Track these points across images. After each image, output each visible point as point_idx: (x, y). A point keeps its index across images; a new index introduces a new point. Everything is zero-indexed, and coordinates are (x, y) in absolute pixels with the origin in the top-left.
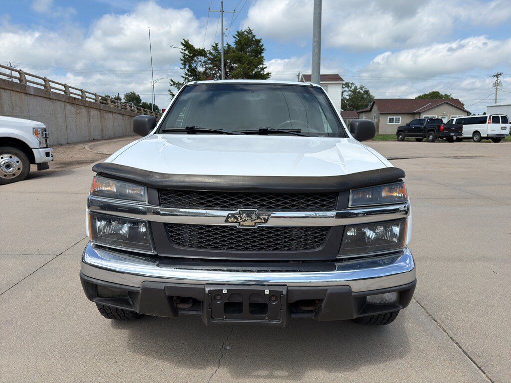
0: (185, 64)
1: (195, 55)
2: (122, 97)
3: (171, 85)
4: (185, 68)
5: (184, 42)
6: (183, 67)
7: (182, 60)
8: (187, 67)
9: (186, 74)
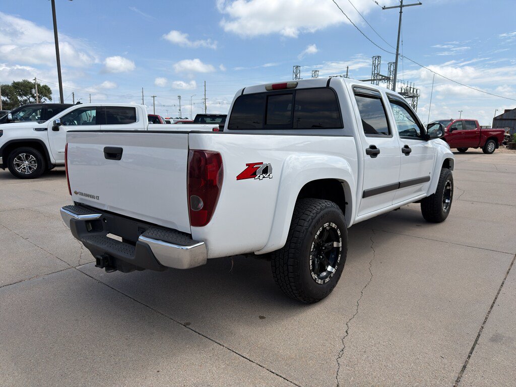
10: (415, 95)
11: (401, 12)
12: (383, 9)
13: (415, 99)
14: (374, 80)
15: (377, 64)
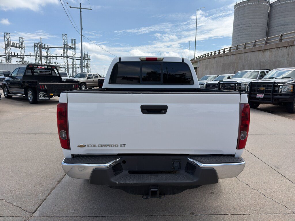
10: (89, 59)
11: (81, 12)
12: (70, 7)
13: (89, 61)
14: (65, 48)
15: (65, 39)
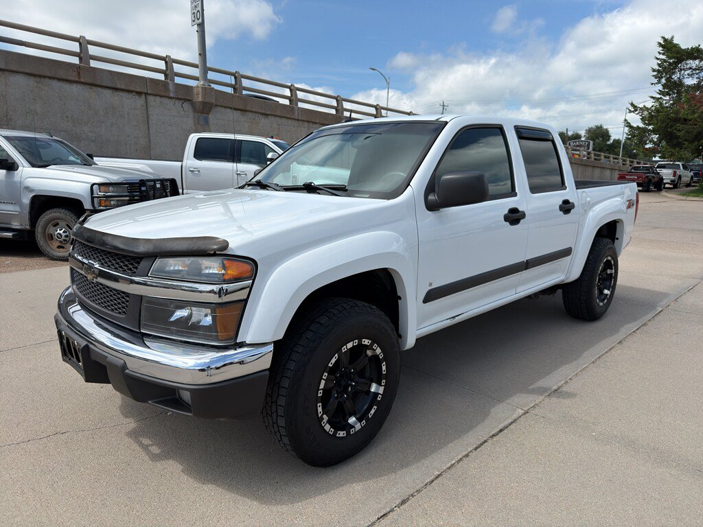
0: (659, 77)
1: (680, 61)
2: (583, 133)
3: (630, 112)
4: (659, 82)
5: (662, 42)
6: (656, 81)
7: (654, 70)
8: (663, 81)
9: (661, 93)
